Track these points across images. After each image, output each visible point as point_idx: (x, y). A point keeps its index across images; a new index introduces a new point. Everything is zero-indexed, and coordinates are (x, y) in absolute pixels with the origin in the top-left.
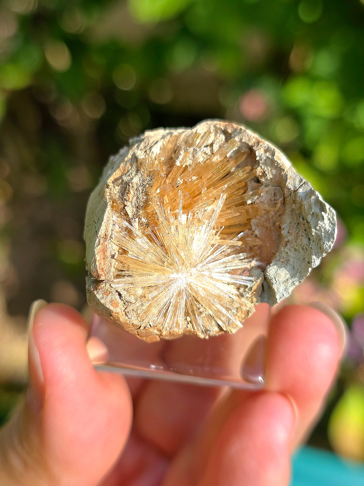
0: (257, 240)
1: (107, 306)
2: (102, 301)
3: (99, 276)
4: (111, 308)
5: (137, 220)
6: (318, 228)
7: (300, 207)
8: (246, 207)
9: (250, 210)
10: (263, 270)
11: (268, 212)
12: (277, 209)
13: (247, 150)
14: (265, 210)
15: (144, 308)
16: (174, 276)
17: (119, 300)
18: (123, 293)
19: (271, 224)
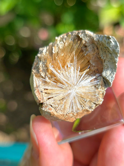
0: (95, 67)
1: (48, 111)
2: (45, 110)
3: (40, 101)
4: (50, 111)
5: (47, 77)
6: (111, 46)
7: (103, 45)
8: (85, 57)
9: (87, 57)
10: (101, 75)
11: (93, 55)
12: (96, 52)
13: (76, 38)
14: (92, 54)
15: (63, 107)
16: (69, 92)
17: (52, 108)
18: (52, 105)
19: (97, 59)
